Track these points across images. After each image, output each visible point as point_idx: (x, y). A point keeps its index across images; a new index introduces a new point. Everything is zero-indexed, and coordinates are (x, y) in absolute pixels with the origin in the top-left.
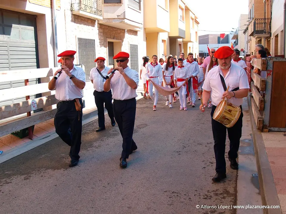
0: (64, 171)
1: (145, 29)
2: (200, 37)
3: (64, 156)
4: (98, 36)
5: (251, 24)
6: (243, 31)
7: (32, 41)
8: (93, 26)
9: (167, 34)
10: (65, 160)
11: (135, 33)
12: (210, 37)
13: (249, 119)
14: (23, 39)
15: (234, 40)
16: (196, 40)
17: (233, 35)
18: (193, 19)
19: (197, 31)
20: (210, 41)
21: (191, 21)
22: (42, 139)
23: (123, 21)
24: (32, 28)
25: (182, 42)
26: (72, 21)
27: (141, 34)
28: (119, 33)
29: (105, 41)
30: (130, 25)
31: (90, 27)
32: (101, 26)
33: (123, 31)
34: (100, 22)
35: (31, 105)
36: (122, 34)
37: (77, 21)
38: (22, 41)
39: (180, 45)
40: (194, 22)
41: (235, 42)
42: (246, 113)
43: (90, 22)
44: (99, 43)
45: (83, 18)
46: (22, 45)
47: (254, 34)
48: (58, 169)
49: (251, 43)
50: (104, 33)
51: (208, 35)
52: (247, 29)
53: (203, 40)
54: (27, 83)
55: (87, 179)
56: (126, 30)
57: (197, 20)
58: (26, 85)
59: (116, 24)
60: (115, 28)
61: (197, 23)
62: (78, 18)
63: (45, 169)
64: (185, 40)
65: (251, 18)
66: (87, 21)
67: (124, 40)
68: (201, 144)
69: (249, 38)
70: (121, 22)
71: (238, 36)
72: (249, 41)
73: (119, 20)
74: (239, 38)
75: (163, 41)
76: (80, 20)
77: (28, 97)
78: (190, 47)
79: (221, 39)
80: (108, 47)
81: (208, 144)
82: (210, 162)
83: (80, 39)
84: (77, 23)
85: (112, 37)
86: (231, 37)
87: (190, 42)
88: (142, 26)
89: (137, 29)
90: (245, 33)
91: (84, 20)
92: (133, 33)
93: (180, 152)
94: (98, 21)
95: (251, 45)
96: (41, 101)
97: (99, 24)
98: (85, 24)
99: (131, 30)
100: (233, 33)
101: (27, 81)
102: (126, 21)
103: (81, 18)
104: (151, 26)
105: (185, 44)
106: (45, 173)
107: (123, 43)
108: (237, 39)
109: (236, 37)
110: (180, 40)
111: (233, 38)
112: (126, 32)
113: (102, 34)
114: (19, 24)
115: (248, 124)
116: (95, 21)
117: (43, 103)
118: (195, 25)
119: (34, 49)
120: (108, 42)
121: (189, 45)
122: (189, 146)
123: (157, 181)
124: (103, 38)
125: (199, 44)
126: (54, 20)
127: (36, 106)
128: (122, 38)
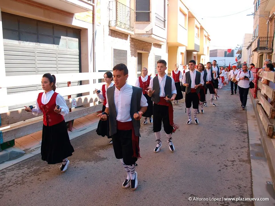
0: (94, 163)
1: (167, 43)
2: (211, 51)
3: (96, 148)
4: (129, 47)
5: (255, 41)
6: (247, 47)
7: (77, 50)
8: (126, 40)
9: (185, 47)
10: (96, 153)
11: (159, 46)
12: (218, 51)
13: (257, 124)
14: (69, 48)
15: (238, 55)
16: (208, 53)
17: (238, 51)
18: (206, 36)
19: (208, 46)
20: (218, 54)
21: (204, 37)
22: (80, 131)
23: (151, 36)
24: (77, 40)
25: (196, 55)
26: (109, 35)
27: (164, 47)
28: (147, 46)
29: (135, 51)
30: (155, 39)
31: (124, 41)
32: (132, 40)
33: (150, 44)
34: (132, 37)
35: (71, 103)
36: (149, 47)
37: (113, 35)
38: (69, 50)
39: (195, 57)
40: (207, 39)
41: (239, 56)
42: (253, 118)
43: (124, 36)
44: (130, 54)
45: (118, 33)
46: (68, 53)
47: (257, 50)
48: (89, 162)
49: (253, 57)
50: (134, 45)
51: (216, 50)
52: (251, 45)
53: (213, 53)
54: (70, 85)
55: (114, 174)
56: (152, 44)
57: (209, 37)
58: (68, 86)
59: (145, 38)
60: (144, 42)
61: (209, 40)
62: (114, 33)
63: (78, 161)
64: (199, 53)
65: (255, 36)
66: (122, 36)
67: (151, 51)
68: (215, 146)
69: (252, 53)
70: (149, 37)
71: (241, 51)
72: (251, 56)
73: (147, 35)
74: (242, 53)
75: (182, 53)
76: (116, 35)
77: (70, 97)
78: (202, 59)
79: (228, 53)
80: (137, 57)
81: (221, 146)
82: (225, 165)
83: (115, 50)
84: (113, 37)
85: (141, 49)
86: (235, 52)
87: (203, 55)
88: (165, 41)
89: (161, 43)
90: (248, 49)
91: (119, 35)
92: (158, 47)
93: (196, 152)
94: (130, 35)
95: (253, 58)
96: (80, 99)
97: (131, 38)
98: (120, 38)
99: (157, 44)
100: (238, 49)
101: (69, 83)
102: (153, 36)
103: (117, 33)
104: (172, 41)
105: (199, 56)
106: (78, 164)
107: (150, 54)
108: (241, 53)
109: (240, 52)
110: (195, 53)
111: (237, 53)
112: (152, 45)
113: (133, 46)
114: (67, 36)
115: (256, 128)
116: (128, 35)
117: (82, 102)
118: (208, 41)
119: (78, 57)
120: (138, 53)
121: (202, 57)
122: (204, 147)
123: (177, 181)
124: (133, 50)
125: (210, 57)
126: (94, 34)
127: (76, 104)
128: (148, 50)
